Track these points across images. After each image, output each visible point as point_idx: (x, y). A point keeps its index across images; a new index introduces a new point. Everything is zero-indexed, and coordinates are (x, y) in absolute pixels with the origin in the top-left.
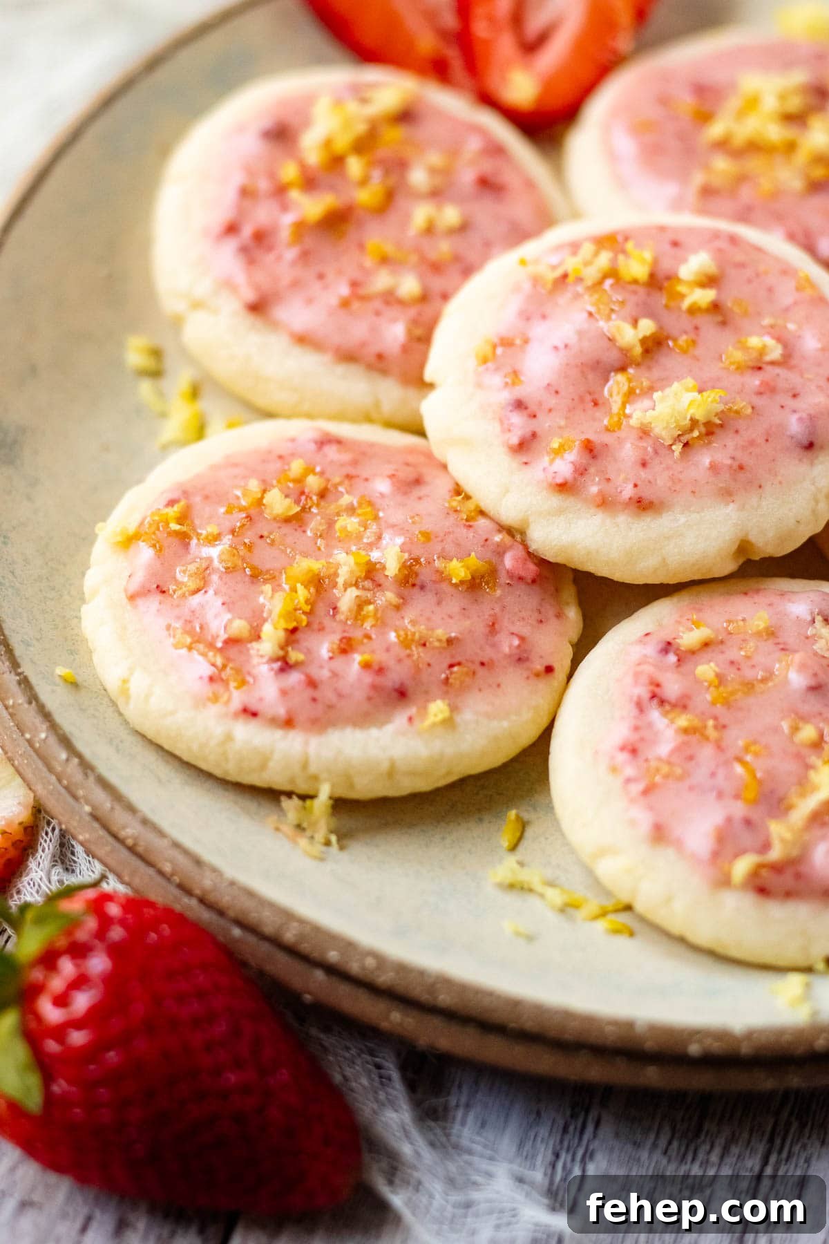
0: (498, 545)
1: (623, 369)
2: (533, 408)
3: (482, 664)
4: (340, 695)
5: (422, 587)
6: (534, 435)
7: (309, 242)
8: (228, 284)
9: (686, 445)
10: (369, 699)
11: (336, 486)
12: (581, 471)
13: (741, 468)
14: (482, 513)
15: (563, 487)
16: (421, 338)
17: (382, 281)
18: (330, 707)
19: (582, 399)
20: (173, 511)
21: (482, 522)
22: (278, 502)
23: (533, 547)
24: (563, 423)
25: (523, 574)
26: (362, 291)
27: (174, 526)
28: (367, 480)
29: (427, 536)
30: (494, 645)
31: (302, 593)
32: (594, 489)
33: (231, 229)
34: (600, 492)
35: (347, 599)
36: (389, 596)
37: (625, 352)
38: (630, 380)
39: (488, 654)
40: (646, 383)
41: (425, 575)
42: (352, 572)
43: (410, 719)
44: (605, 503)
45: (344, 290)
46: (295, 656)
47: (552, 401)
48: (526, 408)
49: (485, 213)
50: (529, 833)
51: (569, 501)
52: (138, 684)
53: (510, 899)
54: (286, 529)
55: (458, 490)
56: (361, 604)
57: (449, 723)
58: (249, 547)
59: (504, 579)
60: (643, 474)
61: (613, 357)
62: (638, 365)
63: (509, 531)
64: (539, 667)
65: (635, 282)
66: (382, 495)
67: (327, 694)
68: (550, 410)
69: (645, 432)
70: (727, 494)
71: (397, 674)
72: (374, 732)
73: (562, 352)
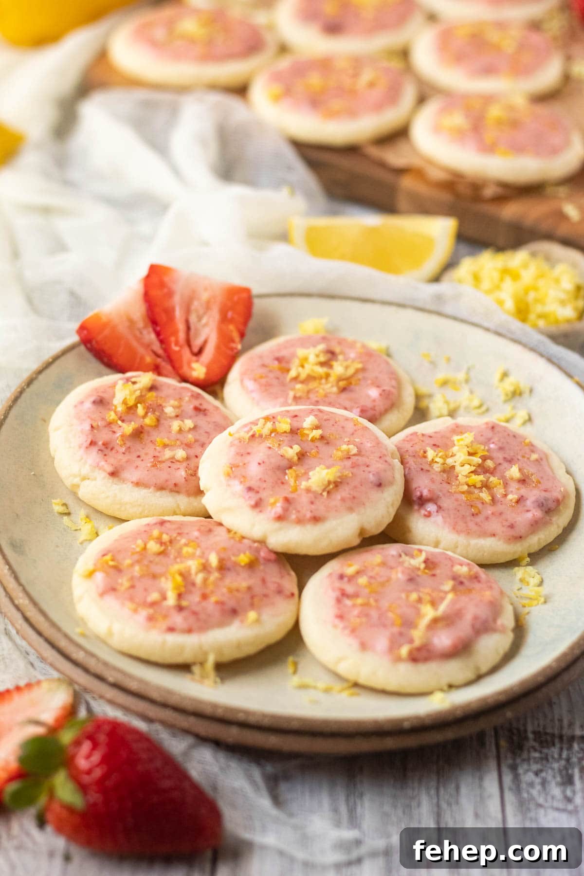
0: (256, 548)
1: (290, 468)
2: (256, 489)
3: (264, 595)
4: (209, 616)
5: (229, 569)
6: (260, 500)
7: (128, 444)
8: (98, 466)
9: (328, 492)
11: (176, 538)
12: (286, 510)
13: (354, 498)
14: (243, 538)
15: (280, 518)
16: (194, 474)
17: (168, 454)
18: (206, 621)
19: (276, 483)
20: (108, 557)
21: (245, 541)
22: (153, 547)
23: (271, 547)
24: (271, 493)
25: (270, 559)
26: (159, 460)
27: (111, 563)
28: (187, 534)
29: (225, 549)
30: (266, 588)
31: (179, 579)
32: (293, 517)
33: (93, 443)
34: (297, 517)
35: (199, 579)
36: (216, 575)
37: (290, 460)
38: (295, 471)
39: (265, 591)
40: (303, 471)
41: (229, 564)
42: (196, 568)
43: (241, 621)
44: (300, 521)
45: (151, 460)
46: (184, 603)
47: (264, 485)
48: (253, 489)
49: (202, 421)
50: (300, 666)
51: (284, 524)
52: (117, 627)
53: (301, 692)
54: (161, 557)
55: (229, 531)
56: (205, 580)
57: (258, 621)
58: (147, 566)
59: (262, 561)
60: (313, 507)
61: (284, 463)
62: (297, 465)
63: (258, 542)
64: (287, 594)
65: (285, 432)
66: (197, 538)
67: (202, 616)
68: (264, 489)
69: (308, 490)
70: (351, 509)
71: (231, 603)
72: (227, 629)
73: (262, 465)
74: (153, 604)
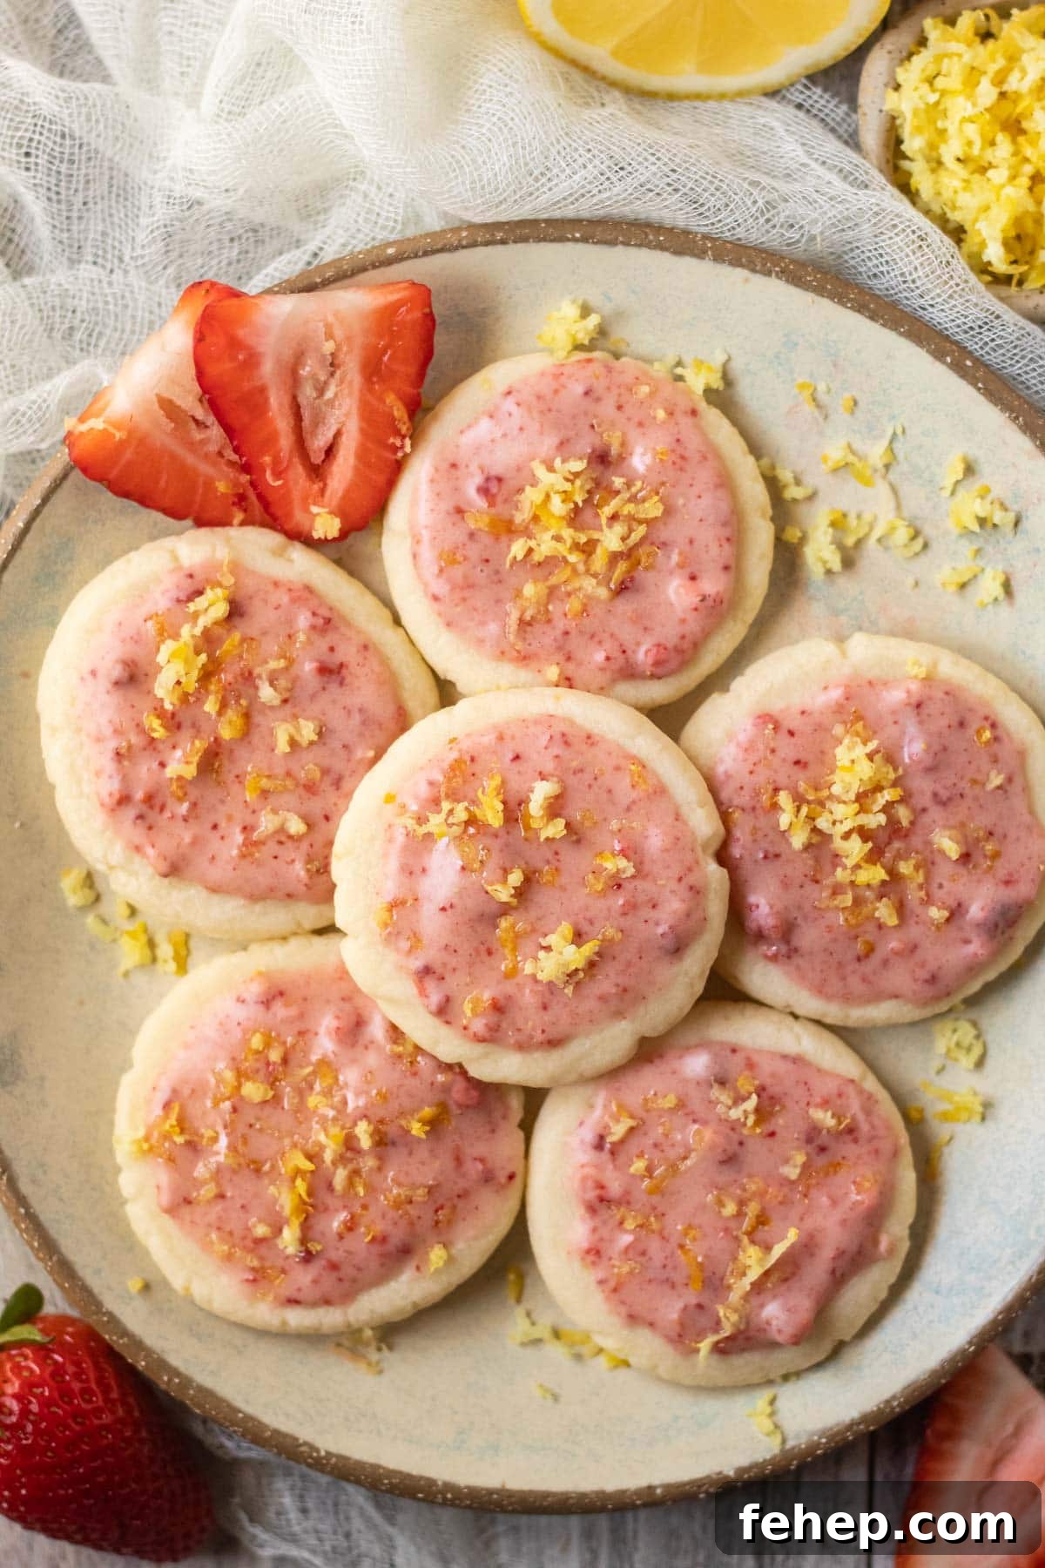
0: (443, 1084)
1: (504, 917)
2: (439, 970)
3: (459, 1196)
4: (359, 1269)
5: (394, 1144)
6: (448, 999)
7: (194, 793)
9: (578, 984)
10: (382, 1265)
11: (293, 1046)
12: (495, 1027)
13: (625, 990)
14: (418, 1049)
15: (484, 1039)
18: (354, 1281)
19: (477, 951)
20: (171, 1119)
22: (254, 1091)
23: (472, 1076)
24: (467, 980)
25: (469, 1102)
26: (255, 836)
27: (179, 1140)
28: (315, 1034)
29: (384, 1095)
30: (464, 1176)
31: (301, 1186)
32: (510, 1038)
33: (124, 800)
34: (517, 1040)
35: (340, 1177)
36: (369, 1163)
37: (502, 902)
38: (513, 926)
39: (462, 1184)
40: (527, 927)
41: (393, 1132)
42: (335, 1151)
43: (418, 1268)
44: (521, 1047)
45: (239, 838)
46: (315, 1247)
47: (453, 961)
48: (434, 973)
51: (494, 1049)
53: (529, 1352)
54: (268, 1110)
55: (393, 1027)
56: (351, 1178)
57: (451, 1260)
58: (245, 1141)
59: (455, 1111)
60: (547, 1017)
61: (494, 908)
62: (515, 908)
63: (449, 1067)
64: (503, 1180)
65: (493, 827)
67: (348, 1271)
68: (454, 970)
70: (619, 1014)
71: (397, 1236)
72: (393, 1285)
73: (449, 911)
74: (259, 1241)
